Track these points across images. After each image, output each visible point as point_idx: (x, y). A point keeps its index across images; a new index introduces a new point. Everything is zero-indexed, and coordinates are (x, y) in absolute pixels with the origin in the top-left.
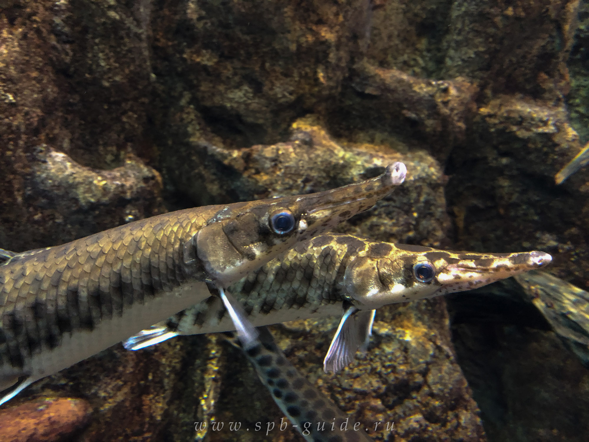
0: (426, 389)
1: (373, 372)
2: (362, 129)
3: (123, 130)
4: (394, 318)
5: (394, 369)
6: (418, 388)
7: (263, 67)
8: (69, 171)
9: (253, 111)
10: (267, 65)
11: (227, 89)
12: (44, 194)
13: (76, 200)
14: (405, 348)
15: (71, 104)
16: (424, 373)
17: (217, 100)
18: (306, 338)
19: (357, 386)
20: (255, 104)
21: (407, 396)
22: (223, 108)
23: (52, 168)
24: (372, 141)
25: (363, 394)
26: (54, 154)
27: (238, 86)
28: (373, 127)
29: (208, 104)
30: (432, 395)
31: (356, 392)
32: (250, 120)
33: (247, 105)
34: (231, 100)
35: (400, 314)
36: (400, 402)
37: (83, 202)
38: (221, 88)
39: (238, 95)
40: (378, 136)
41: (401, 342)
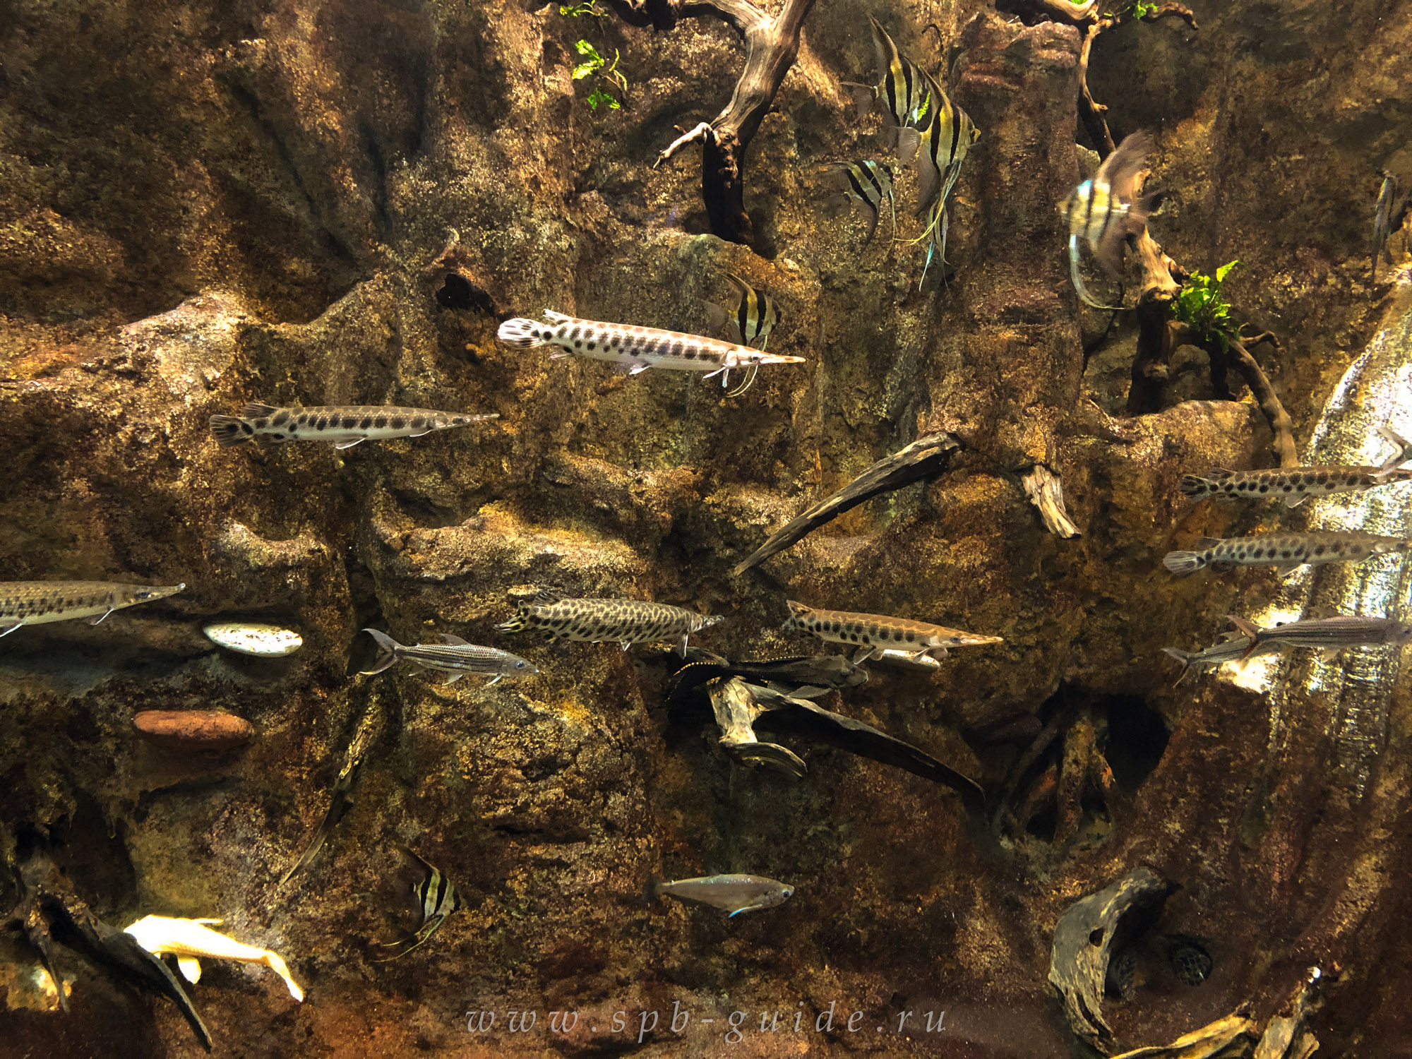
0: (573, 767)
1: (520, 744)
2: (558, 516)
3: (305, 509)
4: (554, 699)
5: (542, 746)
6: (565, 765)
7: (452, 456)
8: (245, 539)
9: (441, 495)
10: (456, 454)
11: (418, 476)
12: (225, 555)
13: (247, 562)
14: (560, 729)
15: (262, 486)
16: (574, 753)
17: (409, 484)
18: (455, 707)
19: (499, 755)
20: (444, 489)
21: (554, 772)
22: (414, 491)
23: (232, 536)
24: (568, 528)
25: (504, 763)
26: (235, 525)
27: (429, 473)
28: (568, 515)
29: (400, 487)
30: (578, 773)
31: (497, 760)
32: (438, 503)
33: (435, 490)
34: (420, 484)
35: (561, 696)
36: (544, 776)
37: (252, 564)
38: (413, 473)
39: (427, 480)
40: (574, 523)
41: (556, 722)
